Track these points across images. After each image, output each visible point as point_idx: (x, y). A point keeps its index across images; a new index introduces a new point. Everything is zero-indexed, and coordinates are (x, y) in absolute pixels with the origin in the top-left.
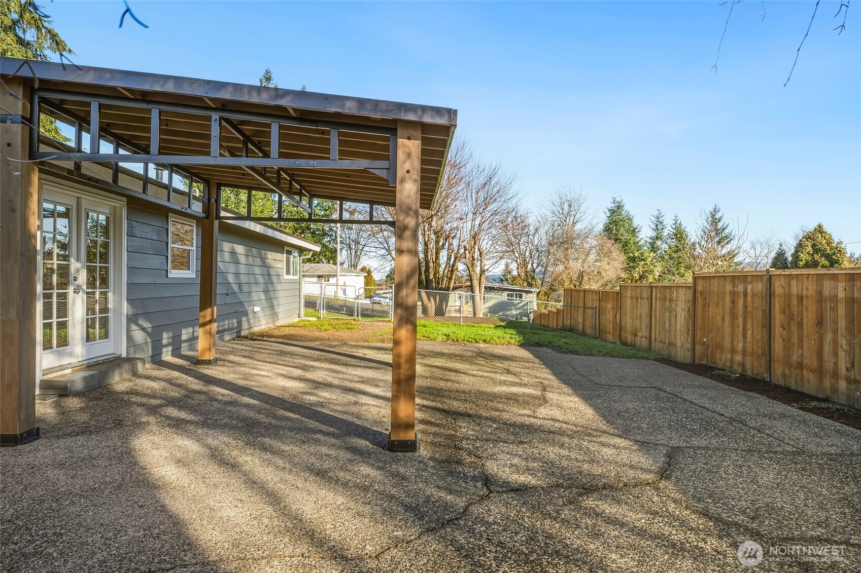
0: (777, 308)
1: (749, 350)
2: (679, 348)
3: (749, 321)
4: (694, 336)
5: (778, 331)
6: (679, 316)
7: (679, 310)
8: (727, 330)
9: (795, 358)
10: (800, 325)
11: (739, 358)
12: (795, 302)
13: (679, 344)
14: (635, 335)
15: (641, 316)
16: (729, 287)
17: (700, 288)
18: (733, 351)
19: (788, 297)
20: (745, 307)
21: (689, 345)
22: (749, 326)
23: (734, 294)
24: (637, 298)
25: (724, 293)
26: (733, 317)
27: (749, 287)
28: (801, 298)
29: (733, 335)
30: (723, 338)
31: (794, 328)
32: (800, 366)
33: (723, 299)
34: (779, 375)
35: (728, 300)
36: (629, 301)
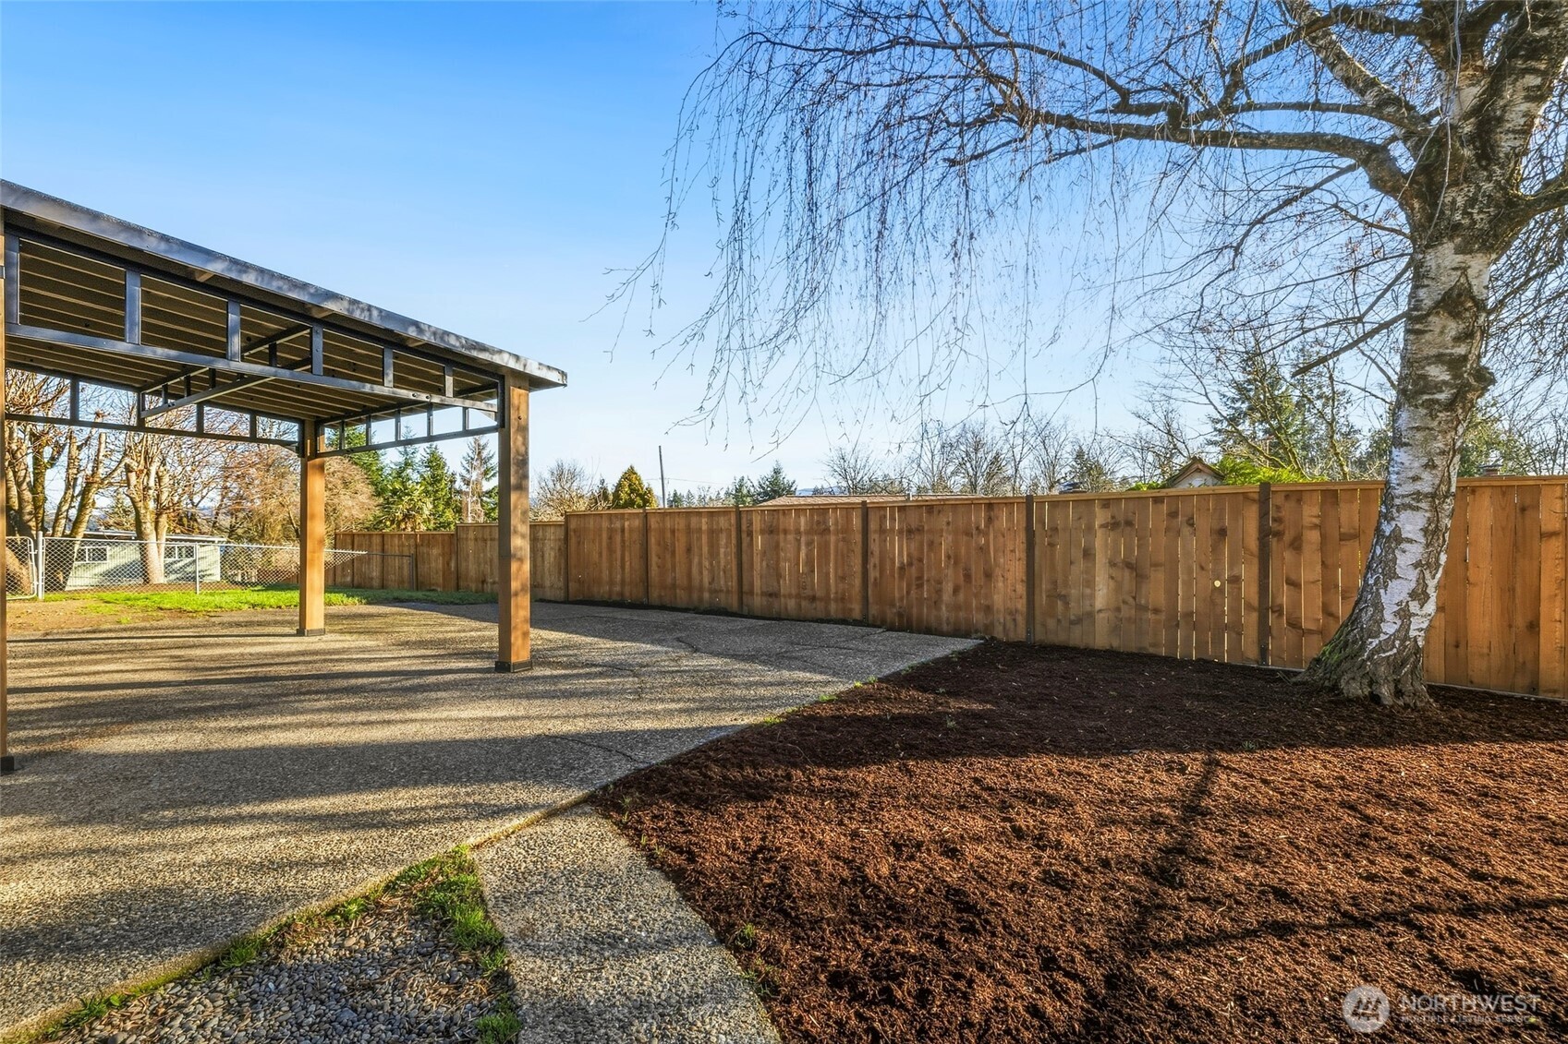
0: (653, 540)
1: (627, 580)
2: (547, 590)
3: (627, 554)
4: (567, 573)
5: (654, 560)
6: (547, 555)
7: (547, 549)
8: (605, 565)
9: (669, 580)
10: (673, 553)
11: (617, 588)
12: (668, 535)
13: (547, 583)
14: (483, 582)
15: (491, 561)
16: (605, 524)
17: (573, 524)
18: (611, 582)
19: (662, 531)
20: (623, 541)
21: (561, 584)
22: (627, 559)
23: (611, 531)
24: (485, 540)
25: (600, 529)
26: (611, 550)
27: (627, 524)
28: (673, 532)
29: (611, 568)
30: (601, 572)
31: (668, 556)
32: (674, 586)
33: (600, 535)
34: (655, 595)
35: (605, 536)
36: (471, 544)
